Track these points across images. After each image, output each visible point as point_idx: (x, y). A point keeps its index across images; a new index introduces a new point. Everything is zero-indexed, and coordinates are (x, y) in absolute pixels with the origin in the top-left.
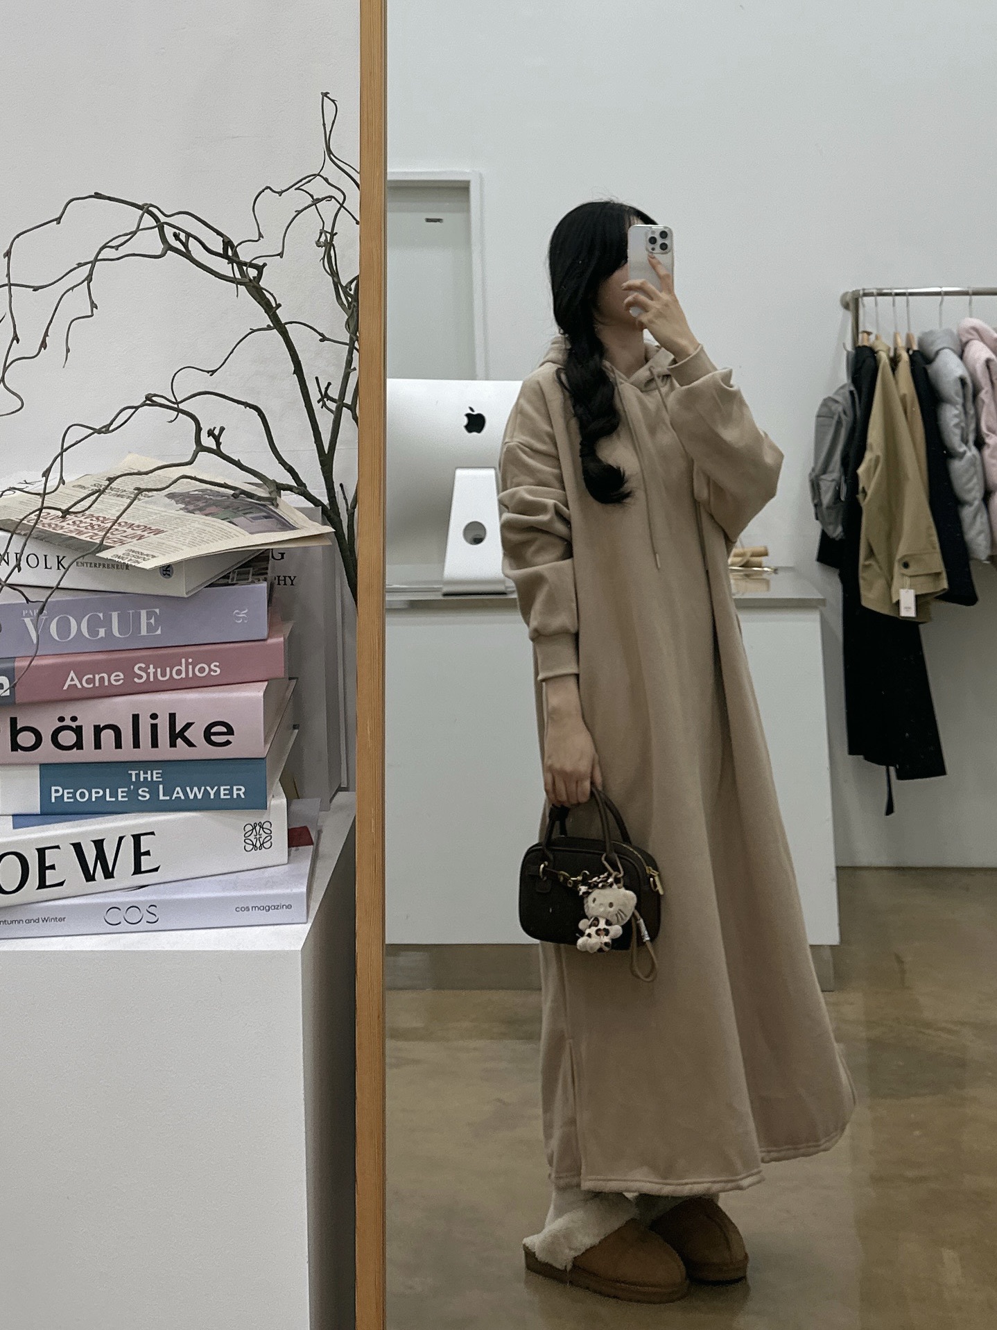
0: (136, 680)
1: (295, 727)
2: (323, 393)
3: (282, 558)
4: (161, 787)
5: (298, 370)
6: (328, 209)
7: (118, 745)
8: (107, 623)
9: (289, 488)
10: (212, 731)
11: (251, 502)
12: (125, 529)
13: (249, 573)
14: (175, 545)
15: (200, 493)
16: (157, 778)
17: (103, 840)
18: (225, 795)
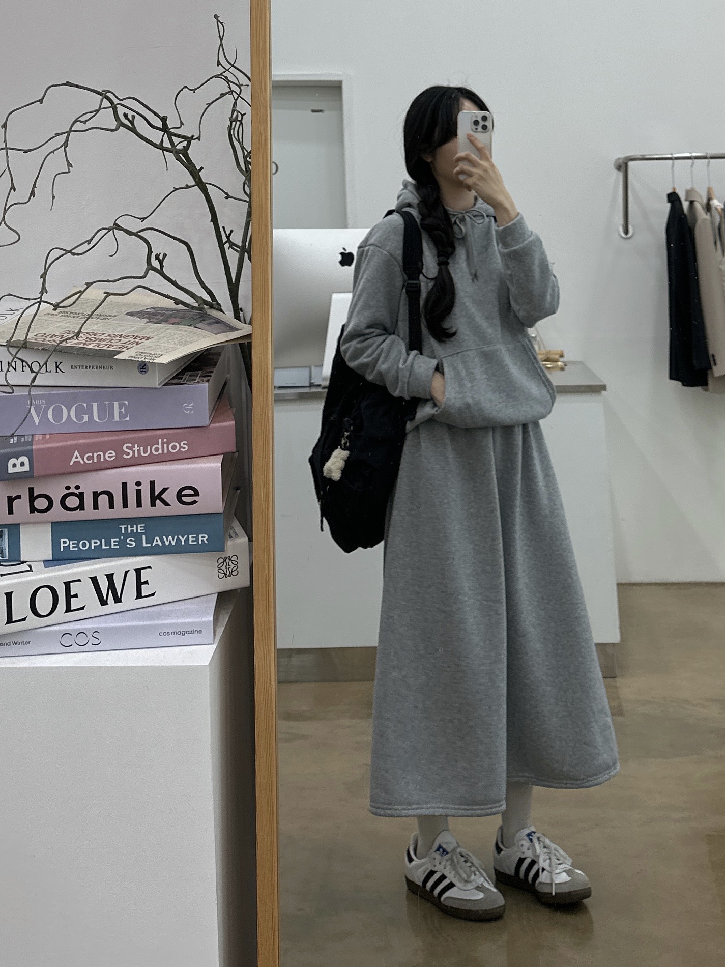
0: (125, 456)
4: (144, 537)
7: (111, 506)
10: (184, 493)
16: (141, 530)
17: (113, 574)
18: (192, 541)
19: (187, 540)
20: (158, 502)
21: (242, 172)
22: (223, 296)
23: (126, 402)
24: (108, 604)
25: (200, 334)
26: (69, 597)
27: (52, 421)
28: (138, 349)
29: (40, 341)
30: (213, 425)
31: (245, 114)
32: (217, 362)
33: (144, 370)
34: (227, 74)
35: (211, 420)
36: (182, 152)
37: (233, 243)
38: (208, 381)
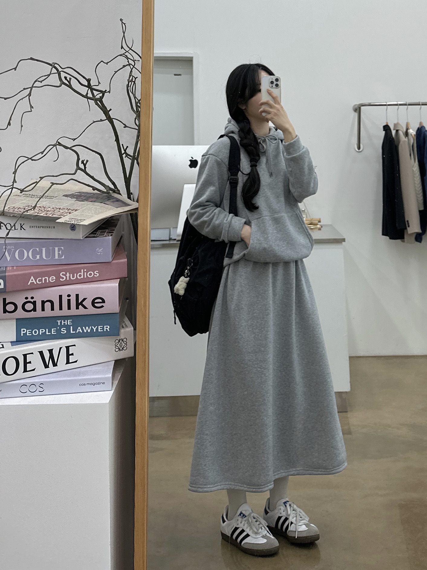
0: (61, 280)
4: (71, 327)
7: (52, 309)
8: (41, 253)
10: (95, 301)
18: (100, 330)
19: (97, 329)
20: (80, 306)
21: (134, 112)
22: (121, 185)
23: (63, 248)
24: (48, 367)
25: (107, 208)
26: (26, 363)
27: (18, 259)
28: (70, 216)
29: (11, 211)
30: (113, 261)
31: (137, 77)
32: (117, 225)
33: (74, 229)
34: (127, 54)
35: (113, 258)
36: (99, 100)
37: (128, 154)
38: (112, 235)
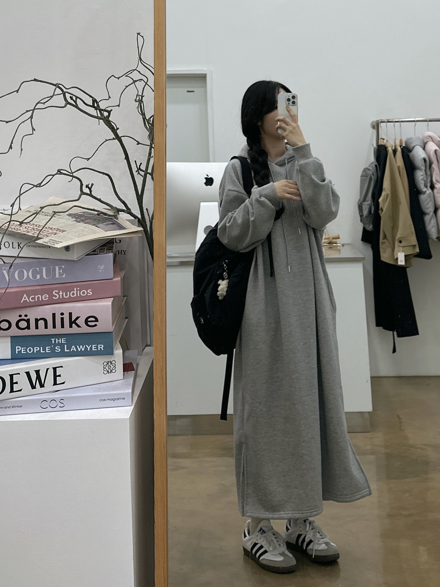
0: (54, 298)
1: (126, 318)
2: (138, 167)
3: (120, 242)
4: (66, 346)
5: (127, 158)
6: (140, 85)
7: (46, 327)
8: (41, 273)
9: (123, 211)
10: (89, 320)
11: (106, 217)
12: (48, 230)
13: (105, 249)
14: (71, 237)
15: (83, 213)
16: (64, 342)
17: (39, 370)
18: (94, 349)
19: (91, 348)
20: (74, 325)
27: (17, 279)
33: (68, 250)
38: (112, 252)
